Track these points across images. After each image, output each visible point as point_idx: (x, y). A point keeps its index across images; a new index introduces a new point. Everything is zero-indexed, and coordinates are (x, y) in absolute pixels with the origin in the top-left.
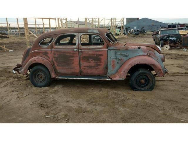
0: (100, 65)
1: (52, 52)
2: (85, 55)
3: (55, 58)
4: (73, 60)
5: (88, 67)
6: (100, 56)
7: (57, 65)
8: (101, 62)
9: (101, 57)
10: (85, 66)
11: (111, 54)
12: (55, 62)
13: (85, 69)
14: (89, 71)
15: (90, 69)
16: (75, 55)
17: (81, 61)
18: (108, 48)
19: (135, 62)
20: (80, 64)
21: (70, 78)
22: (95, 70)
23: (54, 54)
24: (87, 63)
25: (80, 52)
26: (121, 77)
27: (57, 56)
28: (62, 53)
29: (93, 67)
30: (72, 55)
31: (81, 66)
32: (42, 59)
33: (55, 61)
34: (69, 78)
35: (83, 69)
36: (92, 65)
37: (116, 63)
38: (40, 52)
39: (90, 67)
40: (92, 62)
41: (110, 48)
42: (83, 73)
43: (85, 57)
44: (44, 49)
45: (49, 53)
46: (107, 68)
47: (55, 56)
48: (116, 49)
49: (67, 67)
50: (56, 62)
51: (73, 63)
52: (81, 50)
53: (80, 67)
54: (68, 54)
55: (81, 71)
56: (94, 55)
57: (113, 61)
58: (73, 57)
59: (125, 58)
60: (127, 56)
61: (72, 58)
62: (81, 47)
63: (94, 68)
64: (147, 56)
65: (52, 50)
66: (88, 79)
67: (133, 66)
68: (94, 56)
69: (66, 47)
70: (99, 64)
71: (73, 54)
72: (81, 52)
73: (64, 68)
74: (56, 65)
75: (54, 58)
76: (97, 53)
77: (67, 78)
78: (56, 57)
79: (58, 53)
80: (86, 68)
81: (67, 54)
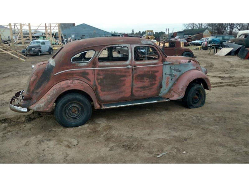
0: (155, 84)
1: (95, 71)
2: (139, 73)
3: (99, 81)
4: (124, 80)
5: (141, 88)
6: (155, 73)
7: (101, 90)
8: (156, 80)
9: (157, 74)
10: (138, 88)
11: (167, 70)
12: (98, 86)
13: (137, 91)
14: (142, 93)
15: (143, 90)
16: (127, 74)
17: (134, 81)
18: (164, 63)
19: (193, 77)
20: (132, 86)
21: (123, 105)
22: (148, 91)
23: (98, 74)
24: (141, 83)
25: (133, 69)
26: (180, 96)
27: (101, 77)
28: (109, 73)
29: (147, 87)
30: (123, 74)
31: (134, 87)
32: (79, 83)
33: (99, 84)
34: (121, 106)
35: (135, 91)
36: (146, 85)
37: (170, 80)
38: (75, 72)
39: (144, 88)
40: (147, 81)
41: (165, 63)
42: (135, 96)
43: (139, 76)
44: (81, 67)
45: (90, 73)
46: (161, 87)
47: (100, 77)
48: (171, 64)
49: (116, 92)
50: (101, 86)
51: (124, 85)
52: (135, 66)
53: (132, 89)
54: (119, 74)
55: (133, 95)
56: (149, 71)
57: (168, 78)
58: (124, 76)
59: (178, 74)
60: (180, 71)
61: (123, 79)
62: (134, 63)
63: (148, 89)
64: (196, 70)
65: (95, 68)
66: (146, 103)
67: (191, 81)
68: (149, 73)
69: (115, 64)
70: (153, 82)
71: (125, 72)
72: (135, 69)
73: (111, 93)
74: (99, 90)
75: (98, 79)
76: (153, 69)
77: (119, 106)
78: (100, 79)
79: (104, 72)
80: (139, 89)
81: (117, 74)
